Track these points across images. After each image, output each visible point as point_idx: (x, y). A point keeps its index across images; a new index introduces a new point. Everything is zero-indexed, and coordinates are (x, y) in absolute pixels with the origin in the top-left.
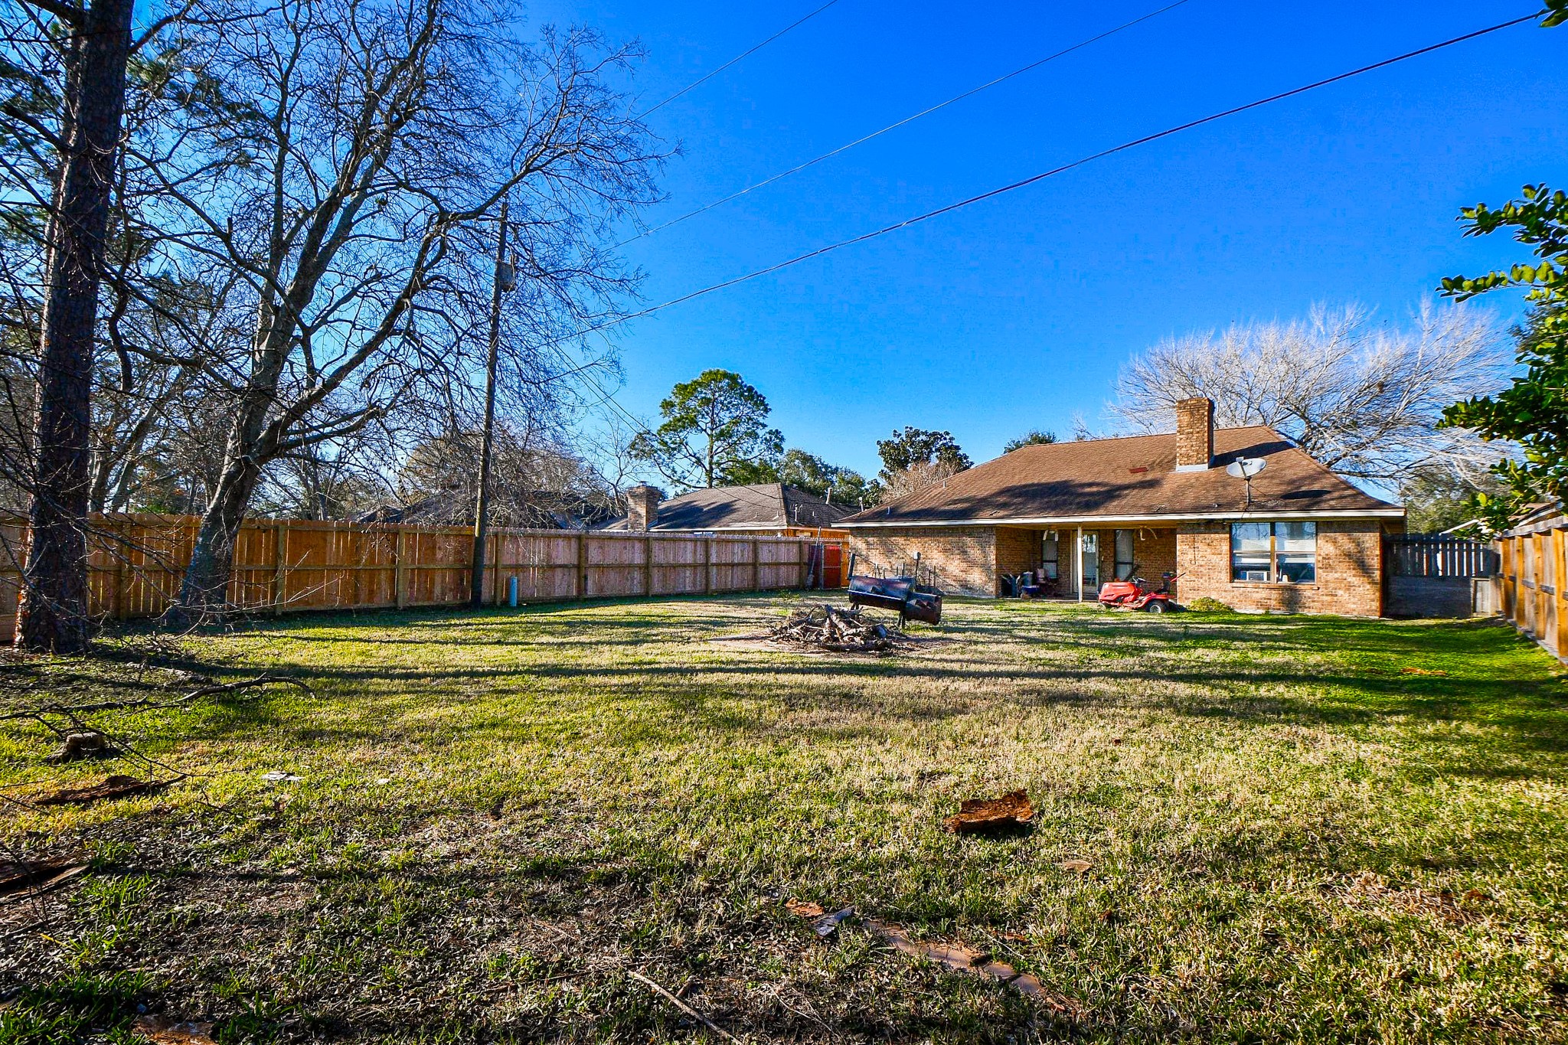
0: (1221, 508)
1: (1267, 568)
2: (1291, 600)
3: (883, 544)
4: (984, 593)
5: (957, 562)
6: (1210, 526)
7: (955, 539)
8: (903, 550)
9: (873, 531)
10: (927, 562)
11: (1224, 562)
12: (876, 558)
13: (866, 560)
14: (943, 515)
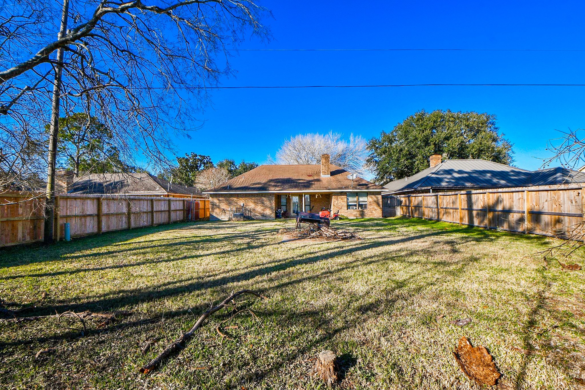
0: (345, 188)
1: (355, 205)
2: (362, 214)
3: (226, 200)
4: (270, 218)
5: (259, 207)
6: (342, 194)
7: (258, 198)
8: (237, 203)
9: (222, 195)
10: (247, 207)
11: (345, 204)
12: (223, 206)
13: (219, 207)
14: (254, 189)
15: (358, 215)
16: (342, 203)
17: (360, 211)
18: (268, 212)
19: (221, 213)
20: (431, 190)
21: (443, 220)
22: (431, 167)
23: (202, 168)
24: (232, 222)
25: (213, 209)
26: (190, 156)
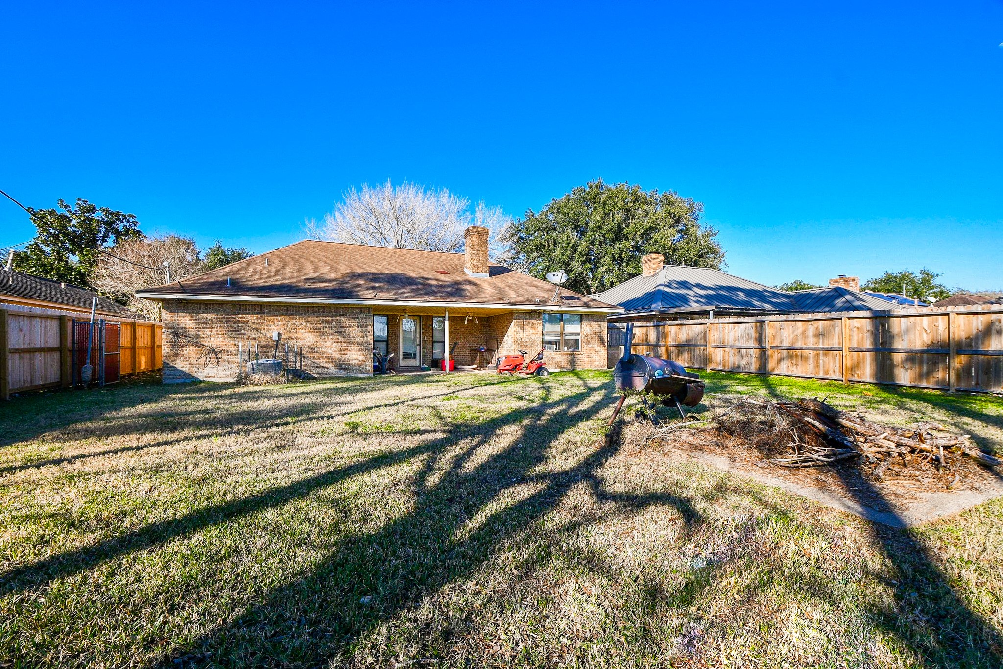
1: (557, 342)
2: (572, 362)
4: (361, 371)
5: (329, 343)
6: (532, 315)
7: (327, 318)
8: (257, 330)
9: (208, 306)
10: (291, 344)
11: (539, 339)
12: (215, 338)
13: (197, 343)
14: (316, 292)
15: (563, 364)
16: (532, 336)
17: (568, 355)
18: (355, 356)
19: (202, 361)
20: (711, 313)
21: (776, 372)
22: (644, 275)
23: (110, 243)
24: (251, 388)
25: (176, 347)
26: (74, 208)
